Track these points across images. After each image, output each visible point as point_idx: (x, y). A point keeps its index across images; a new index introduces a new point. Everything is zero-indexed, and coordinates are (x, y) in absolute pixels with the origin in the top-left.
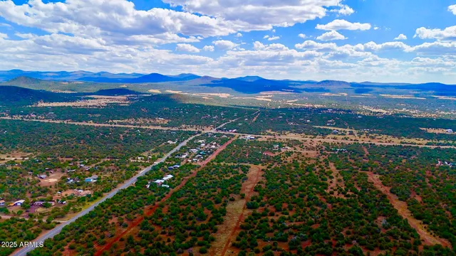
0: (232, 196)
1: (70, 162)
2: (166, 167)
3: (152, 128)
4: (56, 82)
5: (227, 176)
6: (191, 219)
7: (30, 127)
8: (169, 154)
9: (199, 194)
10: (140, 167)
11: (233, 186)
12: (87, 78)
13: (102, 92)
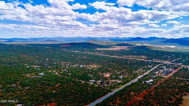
0: (184, 93)
1: (112, 70)
2: (149, 76)
3: (140, 60)
4: (102, 41)
5: (180, 84)
6: (165, 99)
7: (97, 57)
8: (149, 71)
9: (167, 90)
10: (138, 75)
11: (185, 89)
12: (112, 39)
13: (118, 45)
